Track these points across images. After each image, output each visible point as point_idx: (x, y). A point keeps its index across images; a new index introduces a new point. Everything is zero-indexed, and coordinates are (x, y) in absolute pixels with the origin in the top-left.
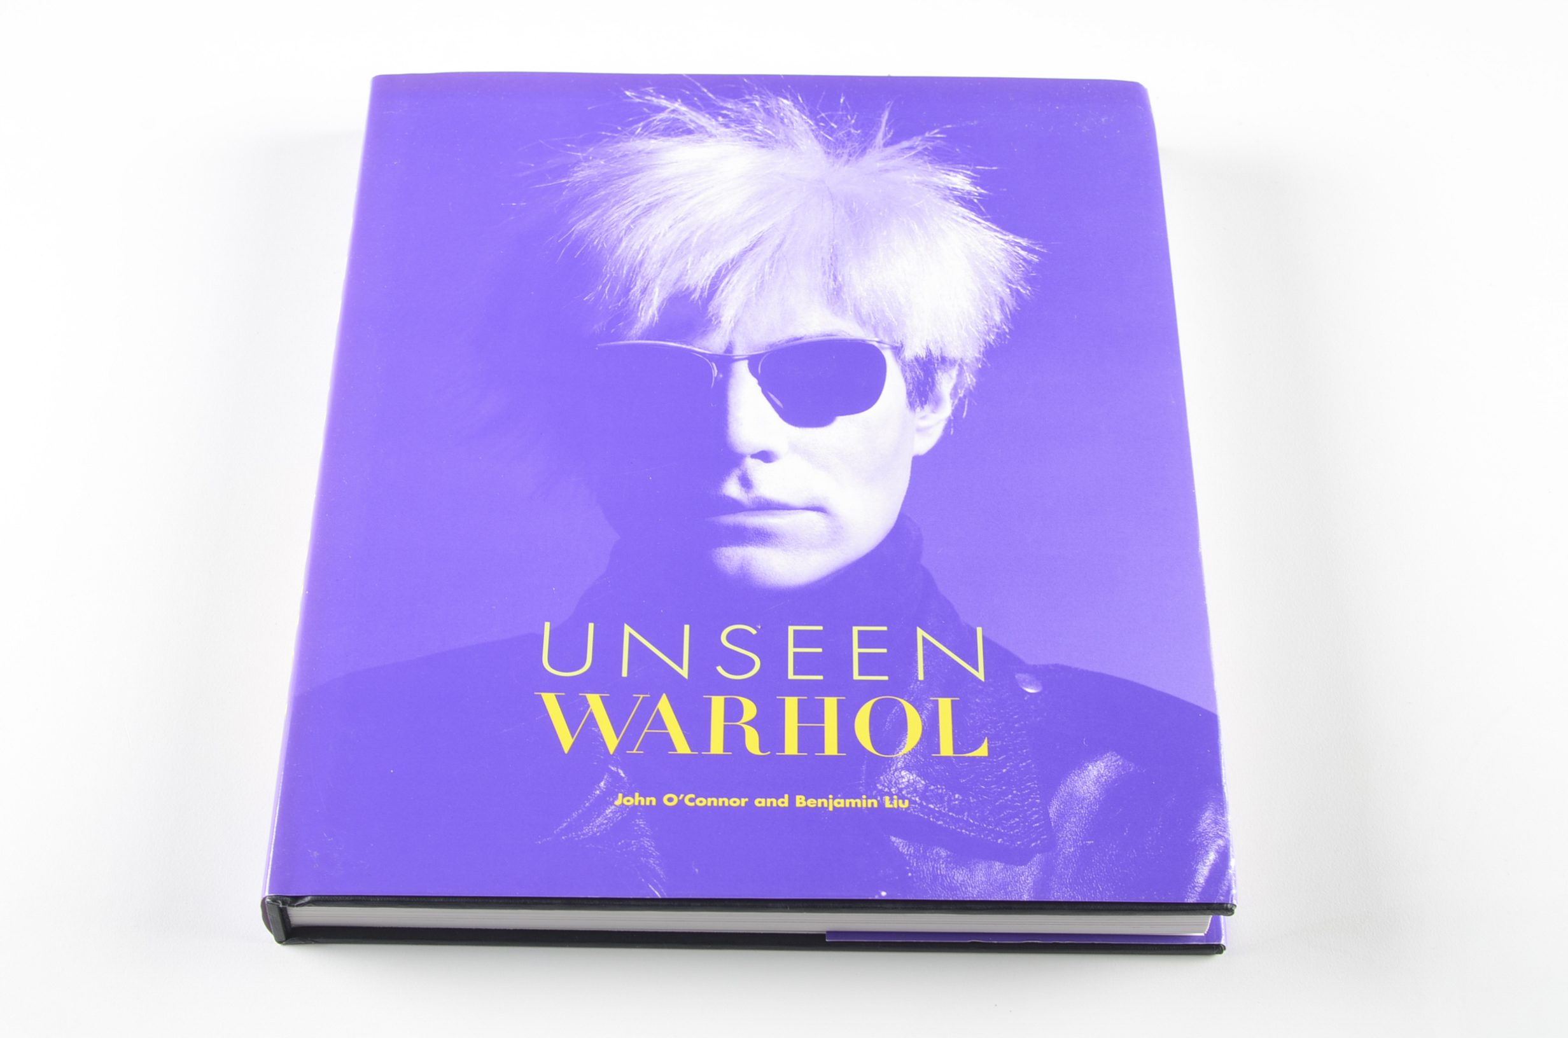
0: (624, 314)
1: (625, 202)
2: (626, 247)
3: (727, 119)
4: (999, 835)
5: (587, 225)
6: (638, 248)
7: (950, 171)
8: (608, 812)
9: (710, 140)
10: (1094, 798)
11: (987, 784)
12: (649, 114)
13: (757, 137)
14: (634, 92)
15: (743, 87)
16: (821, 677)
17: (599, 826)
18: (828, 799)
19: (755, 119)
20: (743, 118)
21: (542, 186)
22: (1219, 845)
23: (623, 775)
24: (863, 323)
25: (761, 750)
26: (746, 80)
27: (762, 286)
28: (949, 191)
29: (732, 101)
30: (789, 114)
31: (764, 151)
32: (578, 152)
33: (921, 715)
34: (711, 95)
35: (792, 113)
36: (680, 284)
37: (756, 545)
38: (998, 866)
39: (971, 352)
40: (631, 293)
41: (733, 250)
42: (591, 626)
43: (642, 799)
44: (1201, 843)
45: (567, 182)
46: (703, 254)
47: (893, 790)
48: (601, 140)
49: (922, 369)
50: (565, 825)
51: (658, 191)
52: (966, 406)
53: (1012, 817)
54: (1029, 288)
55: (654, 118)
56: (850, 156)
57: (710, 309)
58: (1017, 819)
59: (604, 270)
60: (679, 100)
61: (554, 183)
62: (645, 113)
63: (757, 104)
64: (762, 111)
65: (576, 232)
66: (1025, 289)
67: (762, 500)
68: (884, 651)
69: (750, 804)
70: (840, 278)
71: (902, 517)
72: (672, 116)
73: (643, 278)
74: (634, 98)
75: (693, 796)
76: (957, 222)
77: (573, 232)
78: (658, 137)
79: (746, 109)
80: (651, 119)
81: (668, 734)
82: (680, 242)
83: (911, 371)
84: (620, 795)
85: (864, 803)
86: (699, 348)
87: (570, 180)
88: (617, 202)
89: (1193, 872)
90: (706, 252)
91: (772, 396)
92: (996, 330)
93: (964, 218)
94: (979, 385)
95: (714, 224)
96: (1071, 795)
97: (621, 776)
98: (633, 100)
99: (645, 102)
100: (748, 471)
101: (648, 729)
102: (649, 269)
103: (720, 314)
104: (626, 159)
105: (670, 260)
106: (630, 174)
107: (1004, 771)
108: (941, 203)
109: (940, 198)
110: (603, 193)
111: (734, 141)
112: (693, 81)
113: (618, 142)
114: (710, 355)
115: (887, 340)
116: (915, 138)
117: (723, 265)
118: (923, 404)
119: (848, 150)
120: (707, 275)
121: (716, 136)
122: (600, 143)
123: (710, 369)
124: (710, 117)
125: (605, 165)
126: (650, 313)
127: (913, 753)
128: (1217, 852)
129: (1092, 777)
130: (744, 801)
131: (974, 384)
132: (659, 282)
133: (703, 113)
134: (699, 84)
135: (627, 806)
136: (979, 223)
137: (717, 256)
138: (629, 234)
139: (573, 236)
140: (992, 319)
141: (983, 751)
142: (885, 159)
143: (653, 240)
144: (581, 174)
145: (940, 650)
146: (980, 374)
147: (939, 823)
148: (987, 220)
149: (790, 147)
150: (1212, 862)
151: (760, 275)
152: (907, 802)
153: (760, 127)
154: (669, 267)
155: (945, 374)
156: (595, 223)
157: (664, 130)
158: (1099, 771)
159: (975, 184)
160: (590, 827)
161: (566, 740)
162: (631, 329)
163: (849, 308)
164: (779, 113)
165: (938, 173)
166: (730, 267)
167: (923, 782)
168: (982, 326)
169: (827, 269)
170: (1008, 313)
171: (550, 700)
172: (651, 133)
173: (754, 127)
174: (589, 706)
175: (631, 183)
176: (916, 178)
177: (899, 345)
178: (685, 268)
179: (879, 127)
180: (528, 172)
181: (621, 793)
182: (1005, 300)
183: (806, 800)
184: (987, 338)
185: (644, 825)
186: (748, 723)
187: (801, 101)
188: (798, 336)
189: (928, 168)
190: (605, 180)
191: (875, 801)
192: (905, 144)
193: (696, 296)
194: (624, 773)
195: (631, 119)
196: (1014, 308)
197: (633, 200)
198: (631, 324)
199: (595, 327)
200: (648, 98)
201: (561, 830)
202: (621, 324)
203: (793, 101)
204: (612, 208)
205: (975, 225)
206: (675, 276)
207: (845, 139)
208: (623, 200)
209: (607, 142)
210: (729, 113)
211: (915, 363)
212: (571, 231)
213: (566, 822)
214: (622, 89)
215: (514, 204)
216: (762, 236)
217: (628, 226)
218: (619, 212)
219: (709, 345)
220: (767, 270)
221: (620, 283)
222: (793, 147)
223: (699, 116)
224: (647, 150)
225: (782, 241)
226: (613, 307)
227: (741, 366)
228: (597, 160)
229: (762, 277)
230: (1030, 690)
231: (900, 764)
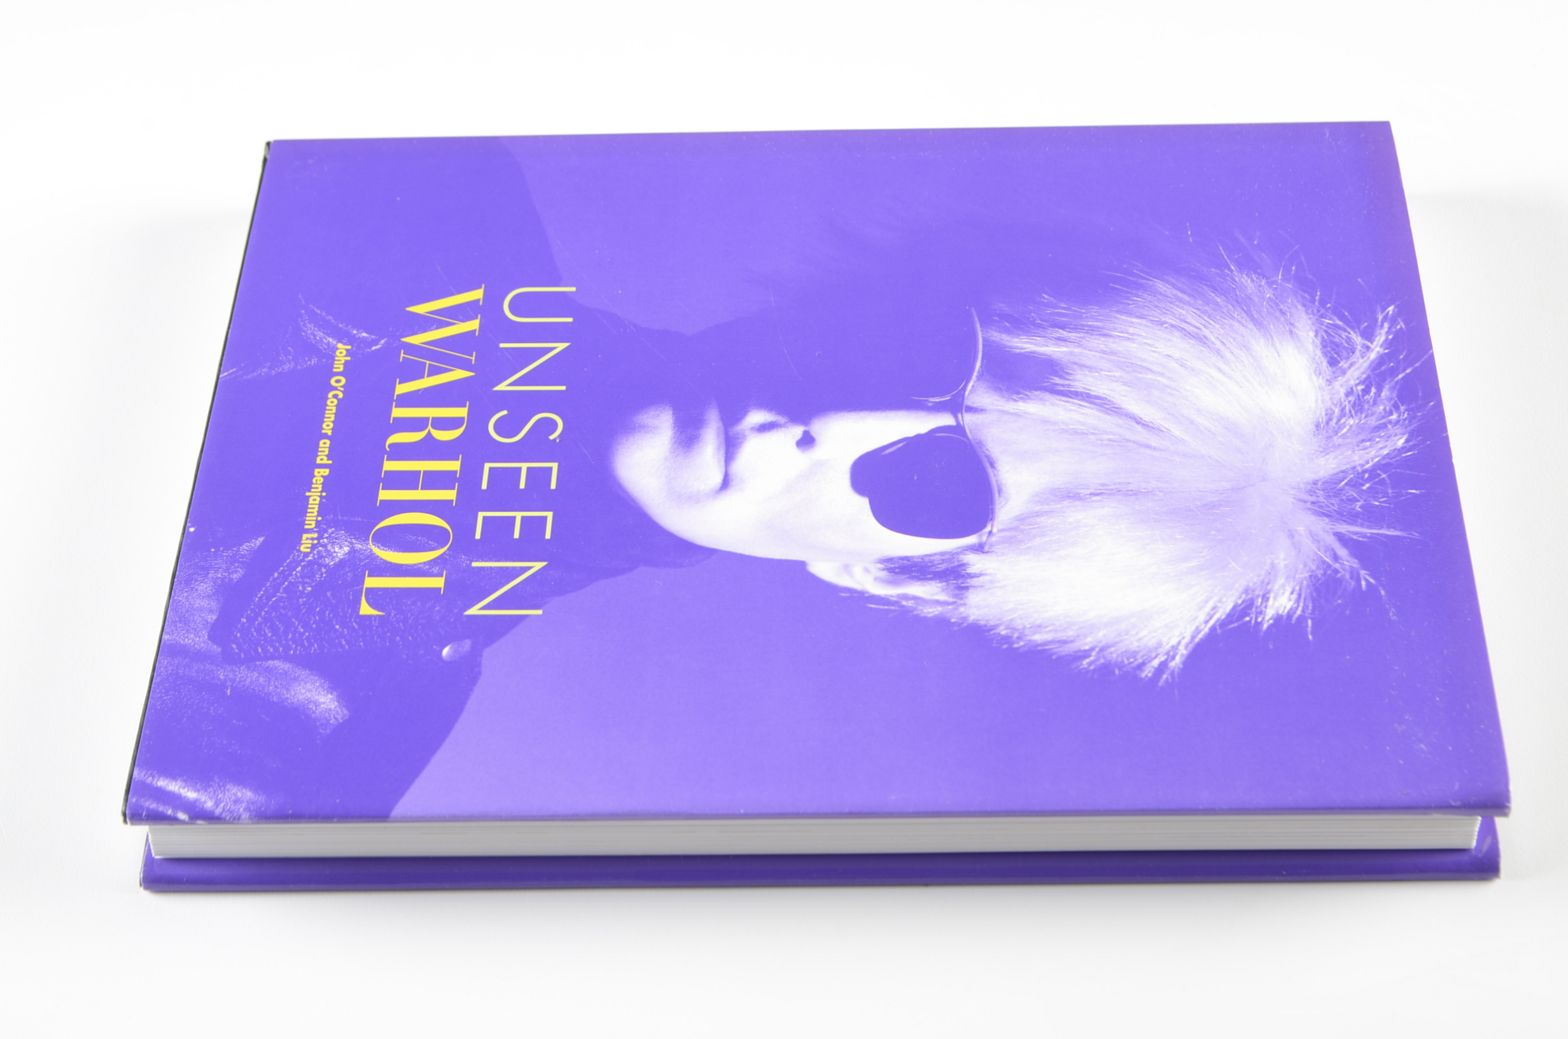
0: (1020, 325)
1: (1206, 318)
2: (1133, 323)
3: (1360, 393)
4: (251, 620)
5: (1165, 291)
6: (1131, 332)
7: (1300, 595)
8: (331, 340)
9: (1322, 382)
10: (287, 698)
11: (322, 613)
12: (1359, 328)
13: (1335, 421)
14: (1393, 314)
15: (1420, 402)
16: (484, 486)
18: (321, 492)
19: (1366, 417)
20: (1366, 406)
21: (1223, 251)
22: (205, 802)
23: (374, 348)
24: (1021, 519)
25: (391, 443)
26: (1432, 404)
27: (1076, 433)
28: (1261, 593)
29: (1394, 395)
30: (1380, 445)
31: (1312, 427)
32: (1282, 276)
33: (425, 563)
34: (1400, 376)
35: (1382, 448)
36: (1075, 367)
37: (674, 437)
38: (212, 618)
39: (978, 613)
40: (1057, 329)
42: (570, 320)
43: (343, 362)
44: (210, 786)
45: (1231, 271)
46: (1125, 384)
47: (325, 540)
48: (1306, 292)
49: (947, 569)
50: (319, 312)
51: (1228, 344)
52: (886, 607)
53: (275, 631)
54: (1092, 668)
55: (1352, 333)
56: (1313, 503)
57: (1036, 393)
59: (1091, 307)
60: (1386, 351)
61: (1228, 261)
62: (1359, 323)
63: (1394, 417)
64: (1381, 421)
65: (1151, 283)
66: (1090, 664)
67: (740, 440)
68: (516, 535)
69: (325, 437)
70: (1095, 498)
71: (709, 553)
72: (1359, 347)
73: (1083, 338)
74: (1384, 314)
75: (341, 397)
76: (1207, 601)
77: (1150, 280)
78: (1320, 338)
79: (1382, 408)
80: (1349, 330)
81: (423, 377)
82: (1144, 364)
83: (943, 560)
84: (349, 347)
85: (311, 520)
86: (973, 386)
87: (1235, 273)
88: (1205, 312)
89: (173, 777)
90: (1129, 386)
91: (900, 445)
92: (1016, 635)
93: (1214, 608)
94: (923, 621)
95: (1178, 391)
96: (296, 679)
97: (372, 347)
99: (1379, 323)
100: (783, 428)
101: (429, 364)
102: (1098, 342)
103: (1028, 401)
104: (1278, 314)
106: (1253, 319)
107: (337, 627)
108: (1240, 585)
109: (1248, 586)
110: (1219, 300)
111: (1323, 401)
112: (1423, 359)
113: (1304, 305)
114: (964, 394)
115: (993, 539)
116: (1356, 561)
118: (891, 570)
119: (1322, 499)
120: (1092, 388)
121: (1329, 385)
122: (1301, 293)
123: (942, 395)
124: (1362, 379)
125: (1264, 299)
127: (372, 557)
128: (196, 800)
129: (317, 698)
130: (330, 433)
131: (922, 615)
132: (1077, 350)
133: (1369, 372)
134: (1417, 365)
135: (335, 352)
136: (1207, 622)
137: (1124, 396)
138: (1152, 324)
139: (1145, 281)
140: (1035, 633)
141: (365, 609)
142: (1313, 536)
143: (1145, 343)
144: (1246, 281)
145: (512, 580)
146: (942, 622)
147: (276, 575)
148: (1213, 629)
149: (1321, 449)
150: (183, 795)
151: (1096, 432)
152: (308, 550)
153: (1351, 421)
154: (1103, 358)
155: (939, 589)
156: (1167, 297)
157: (1333, 342)
158: (324, 703)
159: (1278, 619)
160: (313, 328)
161: (422, 308)
162: (1000, 332)
163: (1046, 507)
164: (1380, 437)
165: (1292, 584)
166: (1108, 406)
167: (332, 563)
168: (1018, 624)
169: (1111, 487)
170: (1047, 647)
171: (477, 294)
172: (1326, 332)
173: (1351, 416)
174: (463, 321)
175: (1238, 321)
176: (1282, 564)
177: (986, 548)
178: (1101, 370)
179: (1368, 527)
180: (1243, 240)
181: (352, 348)
182: (1070, 645)
183: (322, 476)
184: (1002, 628)
185: (310, 365)
186: (429, 432)
187: (1404, 455)
188: (996, 465)
189: (1302, 573)
190: (1240, 301)
191: (313, 526)
192: (1343, 552)
193: (1057, 380)
194: (376, 350)
195: (1346, 314)
196: (1055, 653)
197: (1210, 324)
198: (1008, 332)
199: (1002, 305)
200: (1386, 325)
201: (313, 309)
202: (1007, 324)
203: (1403, 448)
204: (1194, 308)
205: (1202, 617)
206: (1088, 363)
207: (1344, 498)
208: (1209, 317)
209: (1304, 297)
211: (956, 564)
212: (1152, 279)
213: (322, 312)
214: (1398, 303)
215: (1189, 233)
216: (1162, 431)
217: (1166, 323)
218: (1189, 315)
219: (978, 394)
220: (1105, 437)
221: (1072, 320)
222: (1322, 452)
223: (1362, 370)
224: (1295, 330)
225: (1155, 449)
226: (1033, 317)
227: (946, 420)
228: (1271, 291)
229: (1093, 434)
230: (446, 651)
231: (358, 546)
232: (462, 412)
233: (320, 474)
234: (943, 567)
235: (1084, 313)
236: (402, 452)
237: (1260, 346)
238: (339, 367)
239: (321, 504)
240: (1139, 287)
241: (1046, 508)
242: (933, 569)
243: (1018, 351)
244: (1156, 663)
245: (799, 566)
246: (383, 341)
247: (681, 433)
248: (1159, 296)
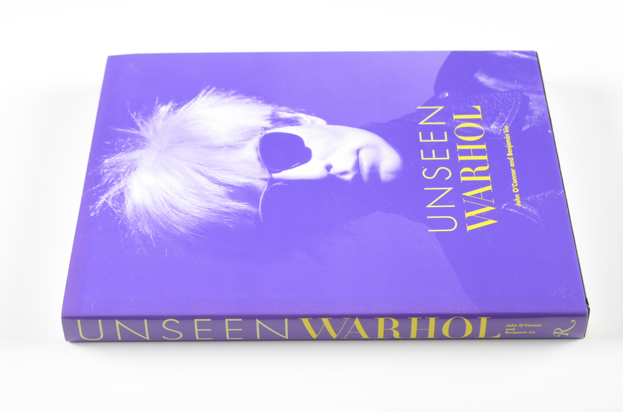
0: (243, 214)
1: (168, 215)
2: (198, 214)
3: (115, 181)
4: (517, 103)
5: (182, 228)
6: (199, 210)
7: (157, 111)
8: (525, 208)
9: (129, 186)
10: (495, 80)
11: (493, 106)
12: (108, 207)
13: (128, 171)
14: (92, 212)
15: (94, 175)
16: (447, 150)
17: (533, 210)
19: (116, 171)
20: (115, 176)
21: (154, 244)
23: (506, 204)
24: (250, 139)
25: (487, 165)
26: (90, 174)
27: (226, 170)
28: (170, 112)
29: (103, 179)
30: (114, 160)
31: (137, 169)
32: (132, 232)
33: (462, 123)
34: (98, 186)
35: (114, 159)
36: (223, 196)
37: (379, 169)
38: (530, 103)
39: (268, 108)
40: (229, 212)
41: (203, 180)
42: (428, 217)
43: (516, 198)
44: (510, 56)
45: (153, 235)
46: (205, 189)
47: (500, 130)
48: (125, 225)
50: (534, 220)
51: (161, 204)
52: (299, 110)
53: (507, 100)
55: (111, 206)
56: (144, 141)
57: (240, 186)
58: (509, 99)
59: (213, 221)
60: (100, 197)
61: (153, 240)
62: (107, 210)
63: (106, 170)
64: (111, 169)
65: (187, 232)
66: (232, 92)
67: (354, 168)
68: (432, 133)
69: (513, 168)
70: (222, 146)
71: (362, 127)
72: (110, 199)
74: (96, 213)
75: (513, 184)
78: (124, 204)
79: (109, 175)
80: (112, 207)
81: (482, 192)
82: (196, 196)
84: (516, 205)
85: (508, 137)
86: (264, 189)
87: (151, 234)
88: (168, 218)
90: (203, 188)
91: (293, 166)
92: (256, 101)
93: (187, 108)
94: (286, 105)
96: (495, 86)
97: (506, 205)
98: (97, 213)
99: (99, 209)
100: (338, 173)
101: (481, 198)
102: (213, 206)
103: (243, 183)
104: (138, 215)
105: (207, 199)
106: (149, 214)
107: (486, 102)
108: (177, 115)
109: (174, 115)
110: (161, 223)
112: (87, 192)
113: (127, 218)
114: (268, 186)
115: (261, 132)
116: (135, 121)
117: (212, 182)
118: (297, 122)
119: (141, 143)
120: (218, 187)
121: (126, 185)
122: (126, 224)
123: (277, 186)
124: (113, 186)
125: (142, 222)
126: (241, 205)
127: (482, 125)
128: (515, 53)
129: (486, 80)
130: (512, 169)
132: (222, 203)
133: (109, 189)
134: (90, 190)
135: (521, 203)
138: (190, 214)
139: (189, 232)
140: (249, 101)
141: (478, 107)
142: (147, 130)
143: (194, 205)
144: (147, 231)
145: (430, 118)
146: (280, 105)
147: (514, 118)
149: (136, 160)
151: (219, 170)
152: (505, 126)
153: (122, 170)
154: (212, 200)
155: (281, 115)
156: (182, 225)
157: (120, 202)
158: (483, 79)
159: (167, 104)
160: (534, 213)
161: (491, 222)
162: (252, 211)
164: (113, 164)
165: (159, 115)
166: (213, 180)
167: (495, 122)
168: (254, 104)
169: (216, 150)
170: (246, 97)
171: (469, 228)
172: (121, 207)
173: (121, 172)
174: (472, 216)
175: (155, 213)
176: (161, 122)
177: (263, 129)
178: (213, 194)
179: (127, 132)
180: (145, 250)
181: (515, 205)
182: (238, 98)
183: (509, 153)
184: (260, 103)
185: (529, 197)
186: (474, 170)
187: (107, 156)
188: (257, 158)
190: (152, 222)
191: (507, 135)
192: (139, 124)
193: (231, 191)
194: (505, 204)
195: (111, 214)
197: (166, 213)
198: (249, 211)
199: (250, 223)
200: (96, 208)
201: (537, 221)
202: (248, 215)
203: (106, 159)
204: (171, 220)
205: (192, 106)
206: (218, 198)
207: (133, 143)
208: (166, 216)
210: (111, 180)
211: (274, 124)
212: (186, 234)
213: (533, 220)
214: (89, 217)
215: (166, 254)
216: (194, 170)
217: (184, 214)
218: (174, 217)
219: (262, 186)
220: (216, 168)
221: (222, 216)
222: (136, 159)
223: (112, 190)
224: (133, 208)
225: (198, 163)
226: (238, 217)
227: (275, 176)
228: (138, 225)
229: (220, 170)
230: (447, 95)
231: (488, 128)
232: (463, 179)
233: (510, 153)
234: (279, 123)
235: (217, 219)
236: (482, 163)
237: (149, 203)
238: (517, 196)
239: (506, 143)
240: (192, 230)
241: (241, 143)
242: (282, 122)
243: (245, 203)
244: (210, 92)
245: (329, 123)
246: (503, 207)
247: (377, 171)
248: (185, 225)
